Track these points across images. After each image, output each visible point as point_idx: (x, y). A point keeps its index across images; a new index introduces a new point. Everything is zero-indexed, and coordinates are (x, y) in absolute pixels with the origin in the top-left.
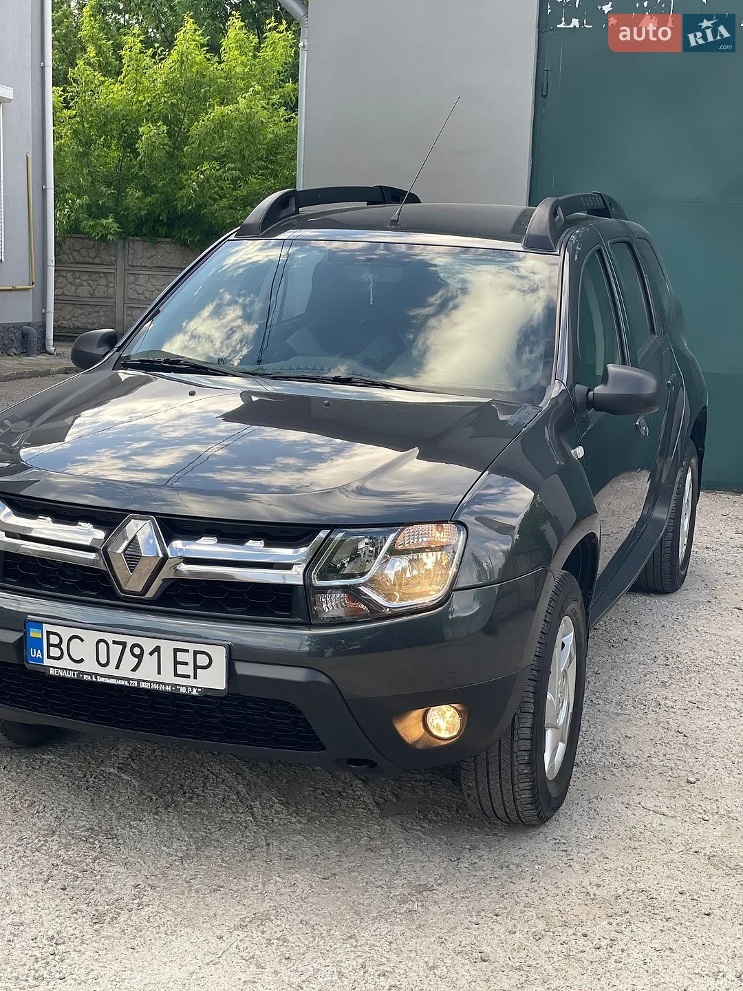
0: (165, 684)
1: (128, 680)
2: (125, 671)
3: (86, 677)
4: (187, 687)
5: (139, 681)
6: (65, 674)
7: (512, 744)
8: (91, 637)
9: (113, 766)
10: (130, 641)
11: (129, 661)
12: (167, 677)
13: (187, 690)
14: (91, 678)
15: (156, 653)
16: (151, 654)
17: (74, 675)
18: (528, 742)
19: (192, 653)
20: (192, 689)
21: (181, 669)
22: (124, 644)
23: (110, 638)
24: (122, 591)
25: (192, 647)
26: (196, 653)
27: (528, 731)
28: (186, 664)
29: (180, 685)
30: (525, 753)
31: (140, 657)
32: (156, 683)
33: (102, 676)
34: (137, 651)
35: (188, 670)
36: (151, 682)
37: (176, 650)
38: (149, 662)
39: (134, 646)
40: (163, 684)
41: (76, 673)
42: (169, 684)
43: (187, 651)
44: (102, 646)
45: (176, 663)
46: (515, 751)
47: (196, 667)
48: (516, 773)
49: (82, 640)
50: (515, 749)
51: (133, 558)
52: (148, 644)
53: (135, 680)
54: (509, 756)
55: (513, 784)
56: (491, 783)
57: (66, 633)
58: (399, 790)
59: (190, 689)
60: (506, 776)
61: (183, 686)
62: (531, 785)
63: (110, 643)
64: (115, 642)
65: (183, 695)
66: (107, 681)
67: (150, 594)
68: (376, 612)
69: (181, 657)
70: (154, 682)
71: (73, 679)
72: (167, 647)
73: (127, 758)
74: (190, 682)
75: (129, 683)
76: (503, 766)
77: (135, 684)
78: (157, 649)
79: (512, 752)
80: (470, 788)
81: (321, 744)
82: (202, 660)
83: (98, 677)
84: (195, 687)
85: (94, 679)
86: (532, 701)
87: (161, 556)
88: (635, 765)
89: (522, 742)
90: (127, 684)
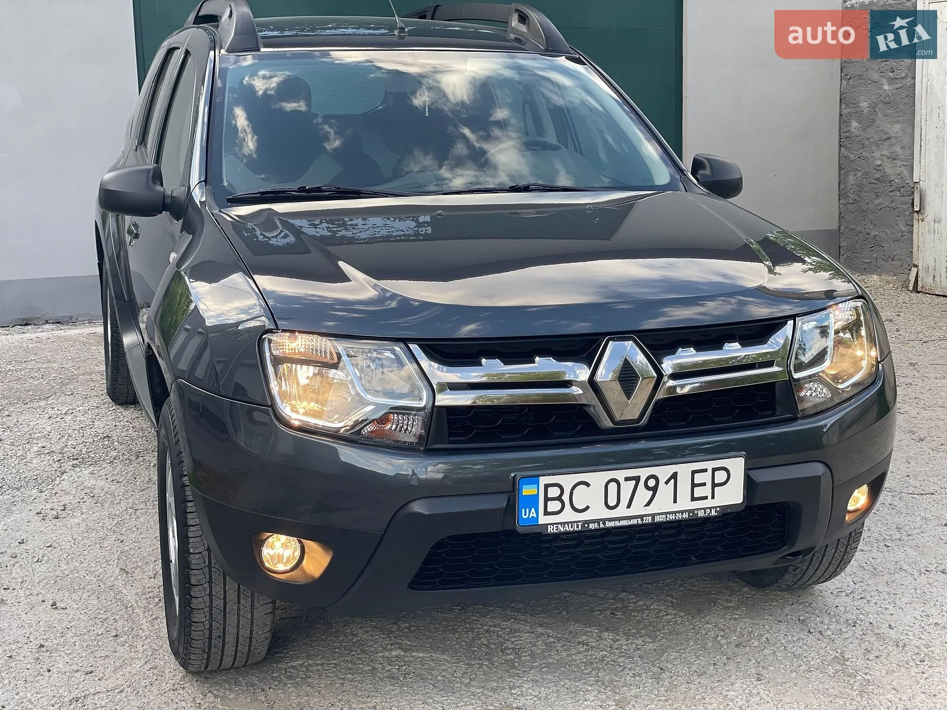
0: (682, 512)
1: (641, 517)
3: (592, 526)
4: (705, 509)
5: (653, 516)
6: (568, 528)
13: (705, 513)
14: (599, 525)
15: (673, 480)
16: (667, 482)
21: (698, 492)
22: (637, 479)
23: (620, 475)
25: (710, 465)
28: (704, 484)
29: (697, 509)
32: (672, 513)
33: (611, 520)
36: (666, 513)
37: (694, 473)
40: (679, 512)
41: (580, 524)
42: (685, 511)
43: (705, 470)
44: (613, 487)
45: (694, 485)
57: (568, 481)
61: (700, 509)
63: (622, 481)
64: (627, 479)
66: (618, 524)
70: (670, 513)
71: (576, 532)
75: (642, 520)
77: (649, 520)
78: (674, 476)
84: (713, 508)
85: (602, 526)
90: (640, 522)
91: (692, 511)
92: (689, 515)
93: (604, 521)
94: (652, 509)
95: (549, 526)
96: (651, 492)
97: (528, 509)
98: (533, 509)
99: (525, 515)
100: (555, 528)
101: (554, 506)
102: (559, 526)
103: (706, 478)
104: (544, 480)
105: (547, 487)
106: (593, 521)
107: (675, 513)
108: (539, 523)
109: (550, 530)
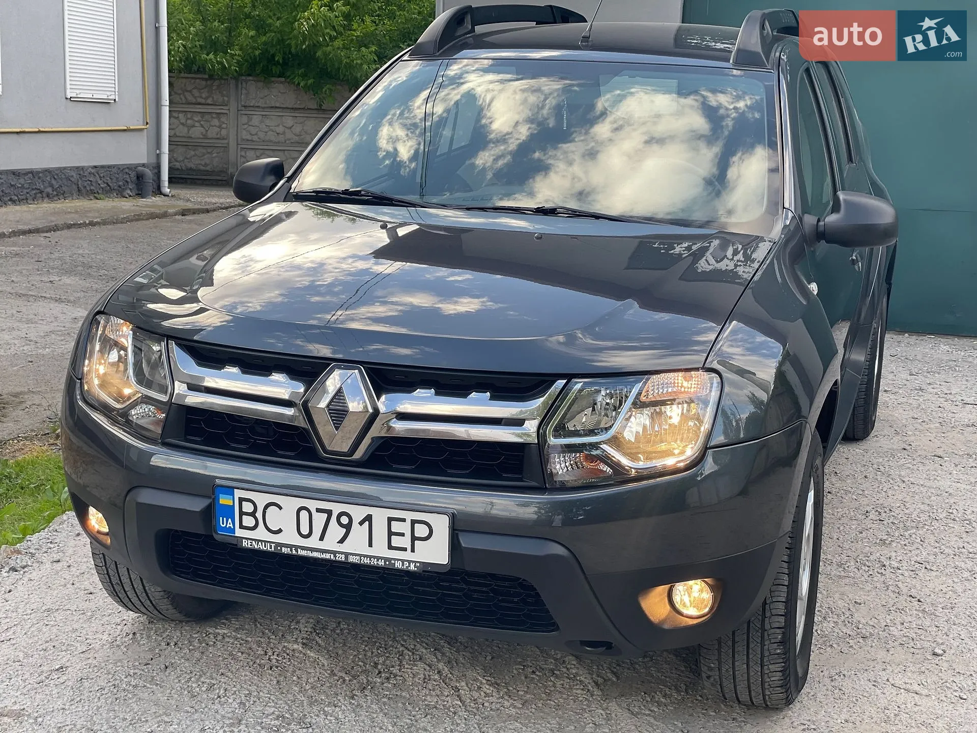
0: (378, 558)
1: (335, 553)
2: (331, 543)
3: (285, 550)
4: (403, 561)
5: (347, 555)
6: (262, 547)
7: (763, 621)
8: (291, 504)
9: (296, 641)
10: (337, 508)
11: (335, 531)
12: (380, 550)
13: (403, 565)
14: (291, 550)
15: (367, 522)
16: (361, 523)
17: (271, 548)
18: (782, 619)
19: (408, 523)
20: (409, 564)
22: (329, 513)
23: (313, 505)
24: (326, 451)
26: (414, 522)
27: (781, 606)
28: (403, 535)
29: (395, 559)
30: (778, 631)
31: (348, 527)
33: (303, 548)
34: (345, 520)
35: (405, 542)
36: (360, 555)
37: (390, 520)
38: (359, 533)
39: (342, 514)
40: (374, 557)
41: (273, 545)
42: (381, 558)
43: (404, 520)
44: (304, 515)
45: (390, 534)
46: (766, 628)
47: (414, 538)
48: (766, 654)
49: (280, 508)
50: (767, 626)
51: (338, 413)
52: (358, 512)
53: (342, 553)
54: (760, 634)
55: (762, 667)
56: (737, 664)
58: (618, 668)
59: (406, 564)
60: (755, 657)
61: (398, 560)
62: (783, 667)
64: (318, 510)
65: (398, 570)
66: (310, 554)
67: (358, 455)
68: (620, 474)
69: (396, 527)
70: (365, 556)
72: (380, 516)
73: (311, 632)
74: (407, 556)
75: (335, 556)
76: (751, 645)
77: (342, 558)
78: (369, 518)
79: (763, 630)
80: (710, 669)
81: (554, 624)
82: (421, 531)
83: (299, 550)
84: (413, 562)
85: (294, 552)
86: (786, 571)
87: (371, 410)
88: (871, 635)
89: (776, 619)
91: (389, 560)
92: (385, 562)
93: (297, 547)
94: (345, 547)
95: (244, 540)
96: (345, 530)
97: (225, 519)
98: (230, 520)
99: (223, 524)
100: (249, 544)
101: (248, 521)
102: (254, 542)
103: (405, 528)
104: (238, 494)
105: (241, 500)
106: (287, 546)
107: (370, 557)
108: (236, 535)
109: (245, 544)
